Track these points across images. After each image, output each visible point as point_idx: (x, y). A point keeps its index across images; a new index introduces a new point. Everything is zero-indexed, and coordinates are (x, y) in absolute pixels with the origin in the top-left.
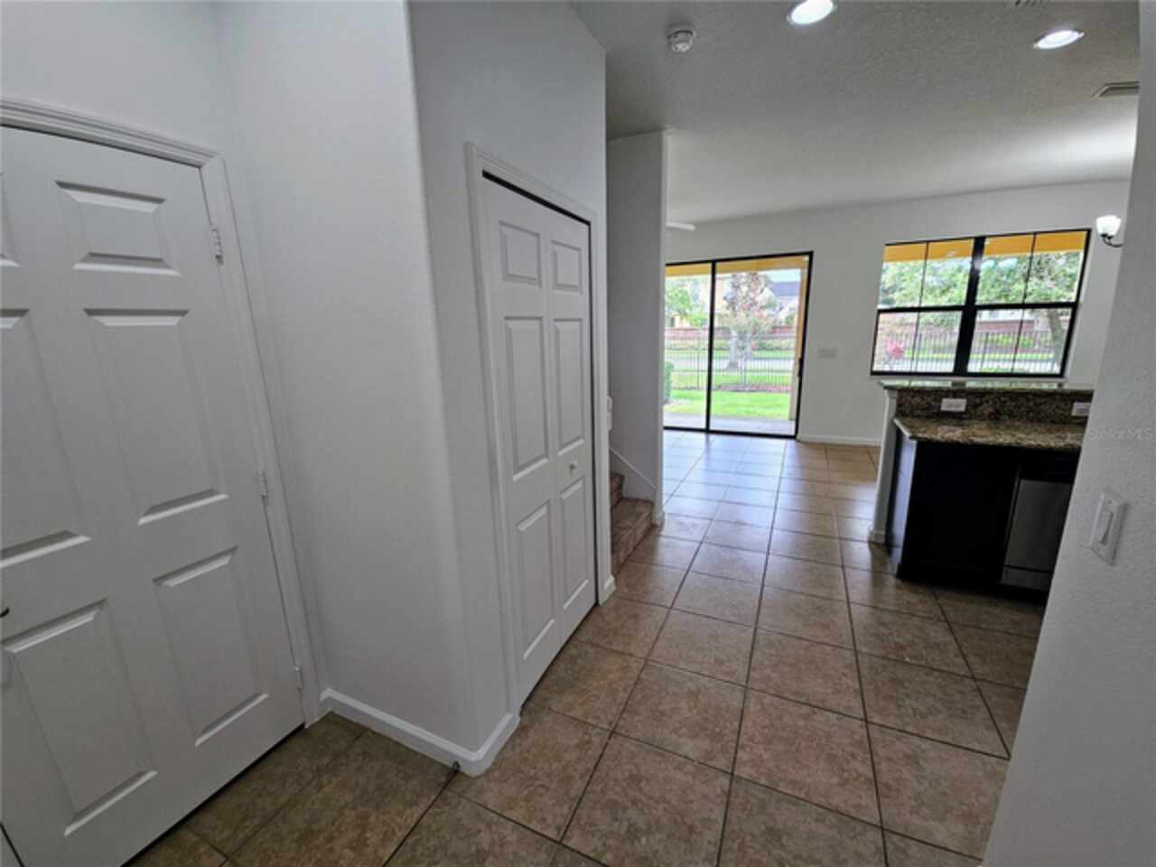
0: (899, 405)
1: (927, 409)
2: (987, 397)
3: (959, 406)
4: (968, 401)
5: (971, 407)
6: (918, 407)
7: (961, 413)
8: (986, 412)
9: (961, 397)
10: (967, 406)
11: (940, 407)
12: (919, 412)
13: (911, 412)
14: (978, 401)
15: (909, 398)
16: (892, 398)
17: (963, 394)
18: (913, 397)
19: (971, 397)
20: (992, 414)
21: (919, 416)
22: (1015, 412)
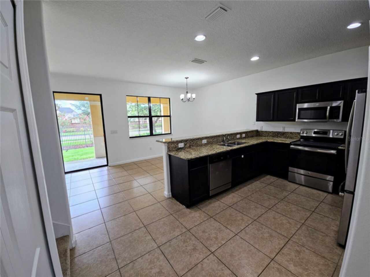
0: (168, 148)
1: (175, 148)
2: (188, 142)
3: (182, 145)
4: (184, 143)
5: (185, 145)
6: (173, 148)
7: (183, 147)
8: (188, 146)
9: (182, 143)
10: (184, 145)
11: (178, 146)
12: (174, 149)
13: (172, 150)
14: (186, 143)
15: (171, 145)
16: (165, 146)
17: (183, 142)
18: (171, 144)
19: (185, 142)
20: (189, 146)
21: (174, 151)
22: (193, 145)
